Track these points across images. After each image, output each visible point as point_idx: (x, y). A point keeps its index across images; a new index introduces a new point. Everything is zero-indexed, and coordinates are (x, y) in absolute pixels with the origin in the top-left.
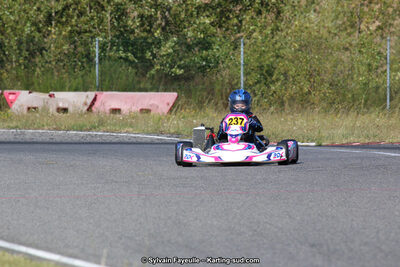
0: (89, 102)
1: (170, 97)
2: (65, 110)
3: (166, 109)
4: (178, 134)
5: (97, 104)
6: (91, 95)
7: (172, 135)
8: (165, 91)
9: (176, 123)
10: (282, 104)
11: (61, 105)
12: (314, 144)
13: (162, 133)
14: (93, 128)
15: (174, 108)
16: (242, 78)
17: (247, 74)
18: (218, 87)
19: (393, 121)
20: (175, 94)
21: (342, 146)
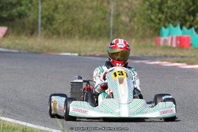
1: (3, 29)
4: (8, 48)
7: (6, 48)
9: (7, 42)
12: (77, 54)
15: (6, 35)
16: (40, 21)
17: (42, 18)
18: (27, 25)
20: (6, 28)
21: (91, 56)
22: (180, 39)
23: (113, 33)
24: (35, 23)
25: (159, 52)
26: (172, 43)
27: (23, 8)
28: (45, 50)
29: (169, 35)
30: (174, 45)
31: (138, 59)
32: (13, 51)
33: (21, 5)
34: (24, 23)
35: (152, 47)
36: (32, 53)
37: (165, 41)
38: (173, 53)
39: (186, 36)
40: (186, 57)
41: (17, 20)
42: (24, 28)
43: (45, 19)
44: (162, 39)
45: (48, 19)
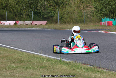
0: (31, 23)
1: (46, 22)
2: (27, 24)
3: (45, 24)
4: (47, 28)
5: (33, 23)
6: (31, 22)
7: (46, 29)
8: (45, 20)
9: (46, 26)
10: (65, 23)
11: (26, 23)
13: (44, 28)
14: (32, 28)
15: (47, 24)
16: (58, 18)
17: (59, 17)
18: (54, 20)
19: (85, 25)
20: (46, 21)
22: (108, 22)
23: (85, 22)
24: (57, 19)
25: (101, 28)
26: (106, 24)
27: (52, 14)
28: (60, 29)
29: (105, 21)
30: (107, 25)
31: (93, 30)
32: (49, 29)
33: (51, 13)
34: (53, 19)
35: (98, 26)
36: (55, 30)
37: (104, 23)
38: (106, 28)
39: (111, 21)
40: (110, 29)
41: (50, 18)
42: (53, 21)
43: (60, 17)
44: (102, 23)
45: (61, 17)
